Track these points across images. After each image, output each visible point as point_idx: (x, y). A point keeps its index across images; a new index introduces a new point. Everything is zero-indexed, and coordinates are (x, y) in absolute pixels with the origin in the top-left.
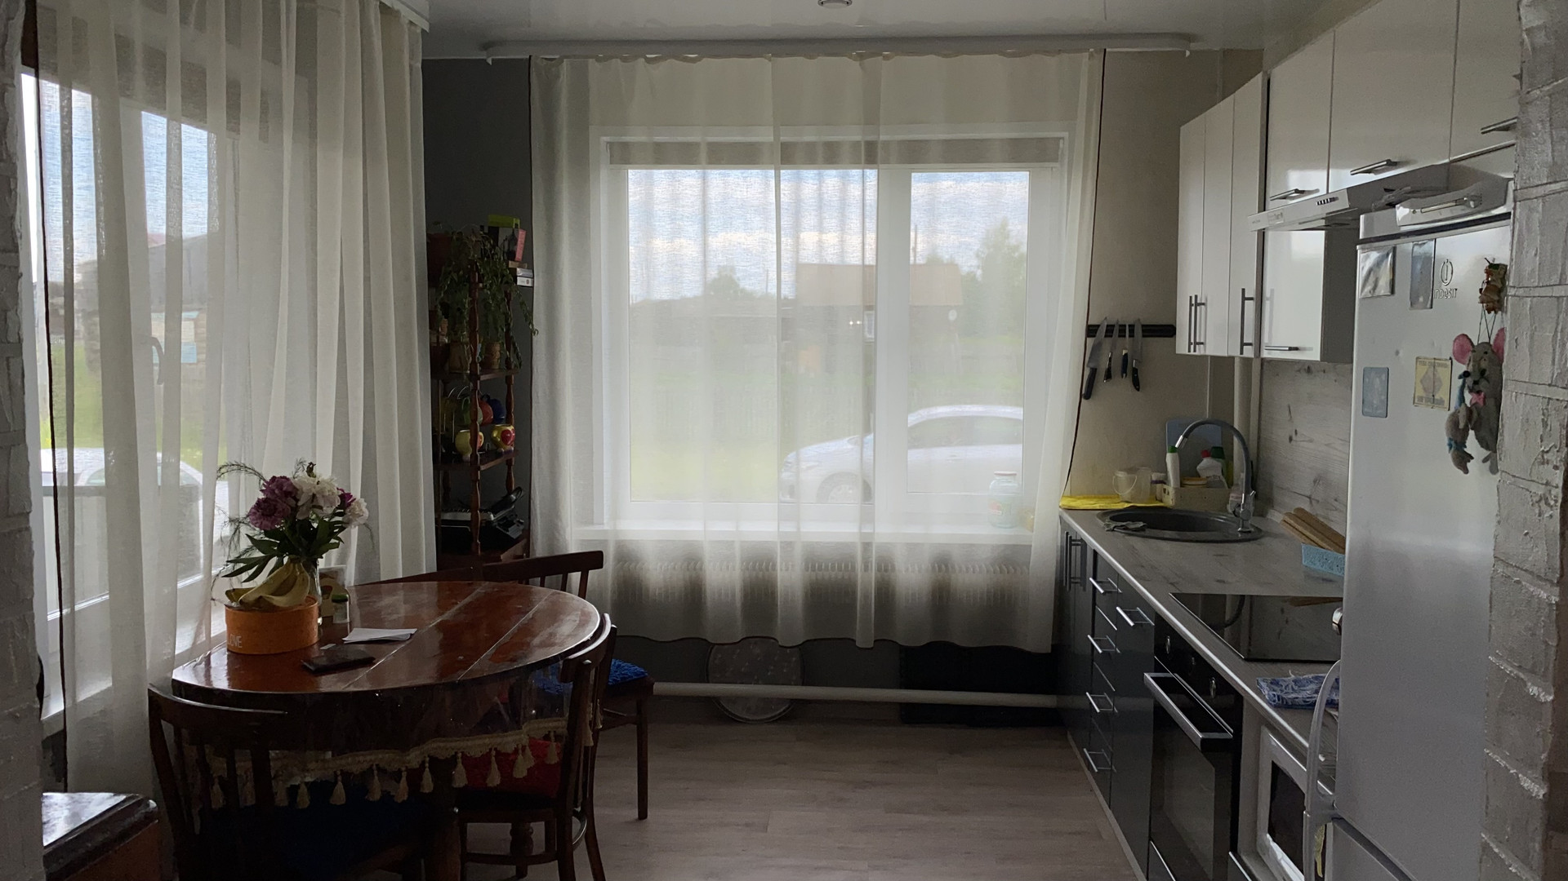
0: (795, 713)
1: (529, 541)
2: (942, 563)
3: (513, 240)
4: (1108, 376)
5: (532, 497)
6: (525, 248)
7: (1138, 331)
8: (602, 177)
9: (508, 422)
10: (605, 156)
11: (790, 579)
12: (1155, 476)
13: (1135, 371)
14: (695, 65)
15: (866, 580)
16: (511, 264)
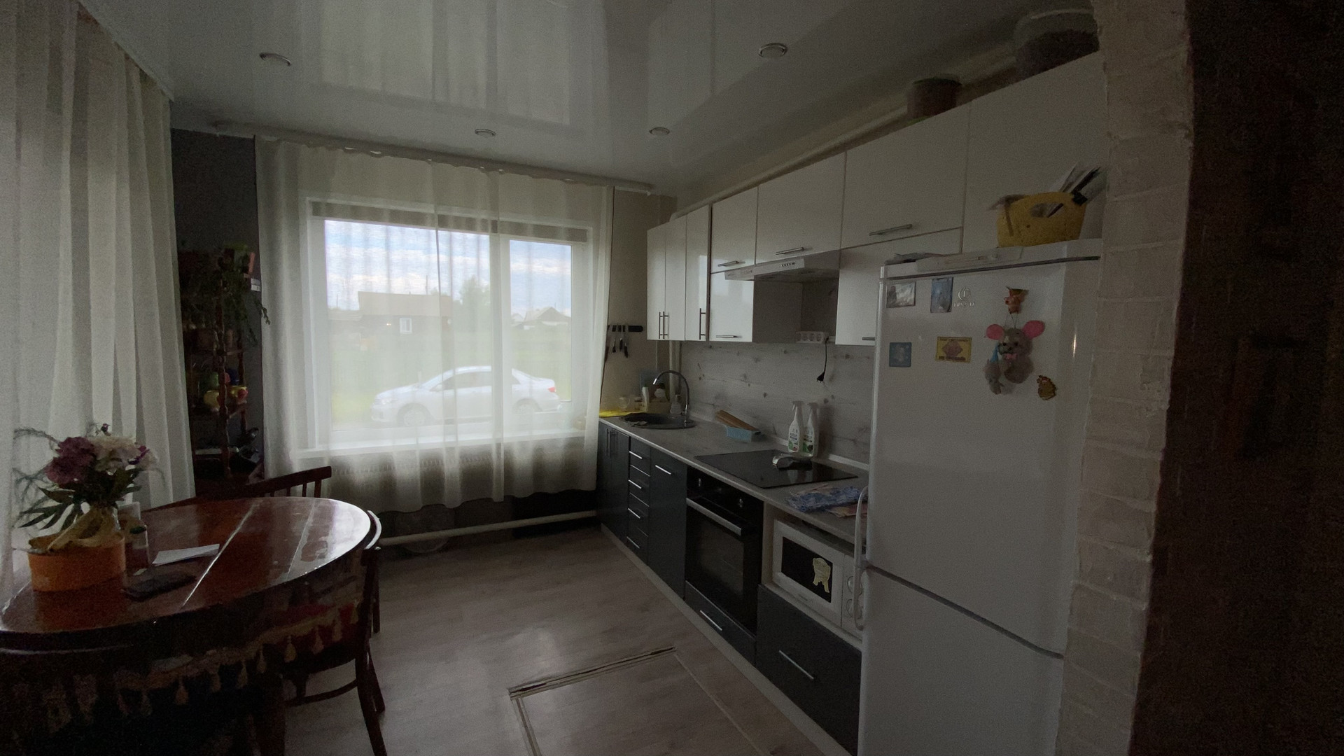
0: (452, 545)
1: (263, 466)
2: (539, 451)
3: (246, 258)
4: (614, 351)
5: (265, 433)
6: (254, 266)
7: (627, 329)
8: (309, 224)
9: (241, 383)
10: (309, 210)
11: (451, 468)
12: (636, 399)
13: (626, 348)
14: (379, 159)
15: (497, 463)
16: (245, 276)
